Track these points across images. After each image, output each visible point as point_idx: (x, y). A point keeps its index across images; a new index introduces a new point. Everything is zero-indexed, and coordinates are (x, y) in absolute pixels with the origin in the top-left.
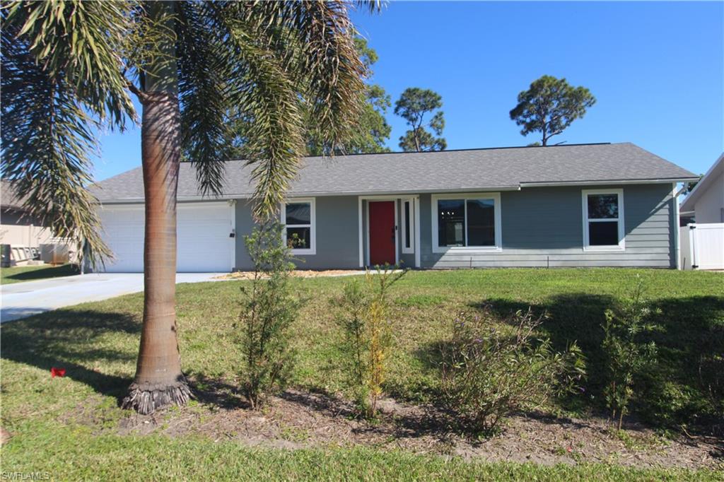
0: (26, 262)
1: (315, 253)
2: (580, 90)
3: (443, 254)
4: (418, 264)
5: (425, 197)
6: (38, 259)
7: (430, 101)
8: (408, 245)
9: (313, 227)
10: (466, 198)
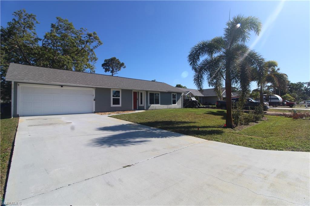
3: (150, 106)
4: (145, 109)
8: (141, 103)
9: (120, 98)
10: (155, 93)
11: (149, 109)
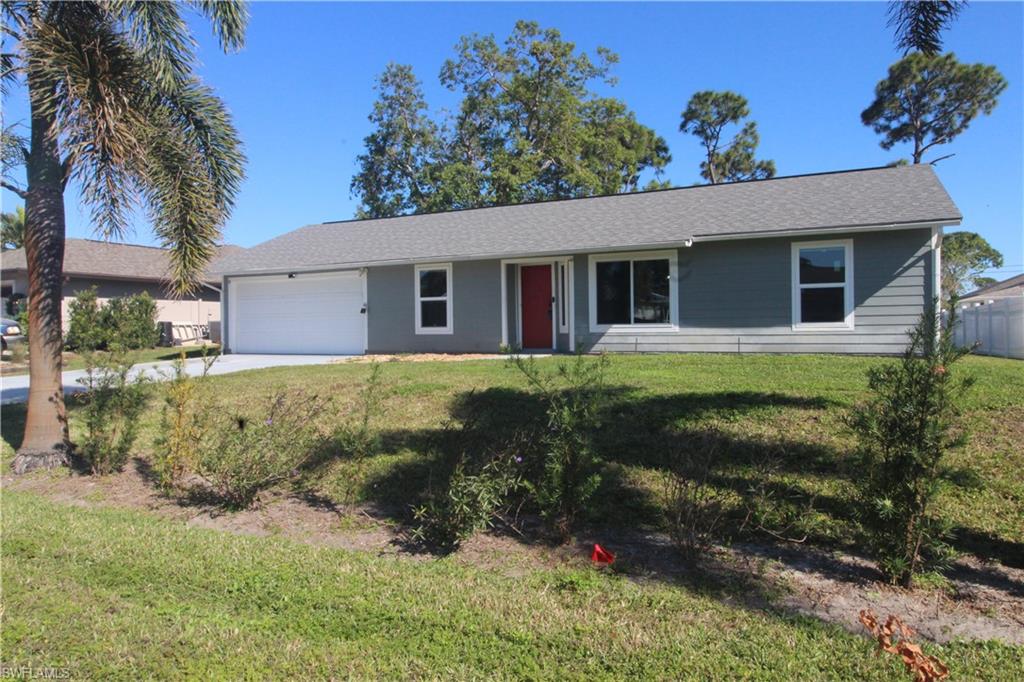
0: (194, 341)
1: (451, 332)
2: (977, 69)
3: (602, 335)
4: (572, 348)
5: (580, 259)
6: (207, 338)
7: (732, 108)
8: (564, 322)
9: (449, 299)
10: (632, 258)
11: (597, 348)
